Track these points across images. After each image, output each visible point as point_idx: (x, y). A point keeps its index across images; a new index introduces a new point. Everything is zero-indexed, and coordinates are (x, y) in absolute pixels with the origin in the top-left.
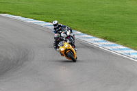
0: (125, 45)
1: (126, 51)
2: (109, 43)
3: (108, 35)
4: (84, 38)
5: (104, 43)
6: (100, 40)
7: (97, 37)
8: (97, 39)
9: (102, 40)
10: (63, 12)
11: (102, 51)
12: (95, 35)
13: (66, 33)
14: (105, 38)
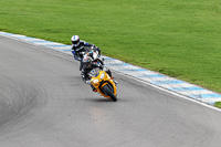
0: (193, 81)
1: (195, 92)
2: (168, 78)
3: (166, 66)
4: (128, 70)
5: (159, 79)
6: (153, 73)
8: (148, 73)
9: (157, 74)
10: (93, 29)
12: (144, 65)
13: (91, 55)
14: (160, 71)
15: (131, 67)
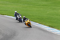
0: (58, 29)
1: (58, 32)
2: (51, 28)
5: (49, 28)
6: (47, 27)
7: (46, 26)
8: (46, 27)
9: (48, 27)
11: (48, 32)
12: (45, 25)
14: (49, 26)
15: (41, 25)
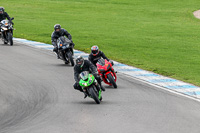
0: (186, 80)
1: (189, 90)
2: (162, 77)
3: (159, 66)
4: (125, 70)
5: (154, 77)
6: (147, 73)
7: (142, 69)
8: (144, 72)
10: (85, 33)
11: (153, 89)
12: (139, 66)
14: (154, 71)
15: (127, 67)
